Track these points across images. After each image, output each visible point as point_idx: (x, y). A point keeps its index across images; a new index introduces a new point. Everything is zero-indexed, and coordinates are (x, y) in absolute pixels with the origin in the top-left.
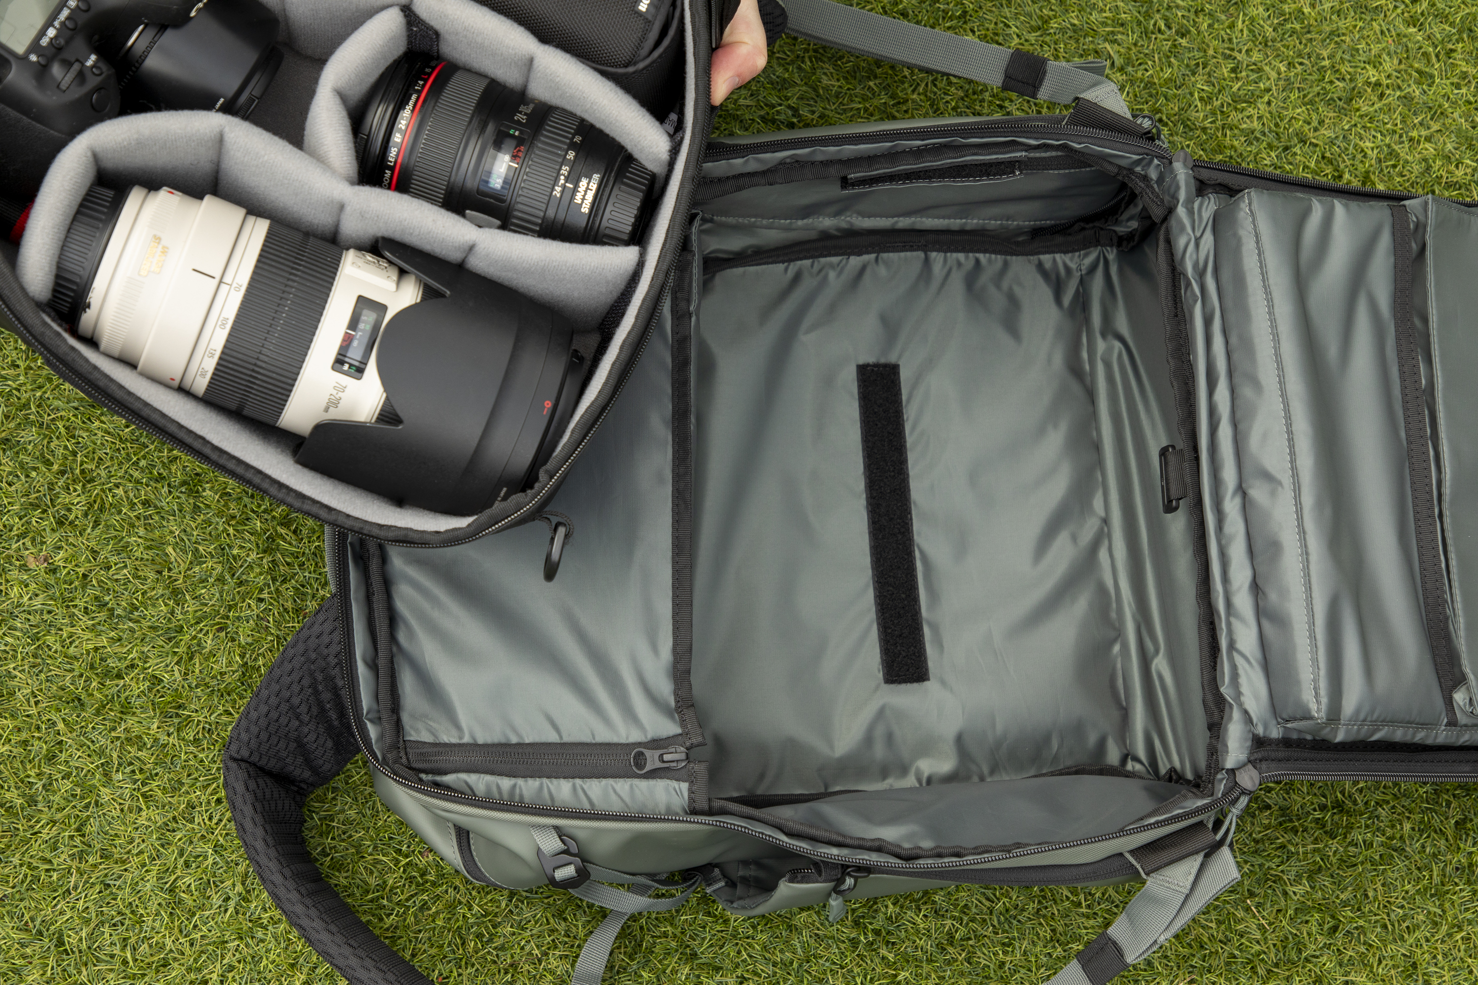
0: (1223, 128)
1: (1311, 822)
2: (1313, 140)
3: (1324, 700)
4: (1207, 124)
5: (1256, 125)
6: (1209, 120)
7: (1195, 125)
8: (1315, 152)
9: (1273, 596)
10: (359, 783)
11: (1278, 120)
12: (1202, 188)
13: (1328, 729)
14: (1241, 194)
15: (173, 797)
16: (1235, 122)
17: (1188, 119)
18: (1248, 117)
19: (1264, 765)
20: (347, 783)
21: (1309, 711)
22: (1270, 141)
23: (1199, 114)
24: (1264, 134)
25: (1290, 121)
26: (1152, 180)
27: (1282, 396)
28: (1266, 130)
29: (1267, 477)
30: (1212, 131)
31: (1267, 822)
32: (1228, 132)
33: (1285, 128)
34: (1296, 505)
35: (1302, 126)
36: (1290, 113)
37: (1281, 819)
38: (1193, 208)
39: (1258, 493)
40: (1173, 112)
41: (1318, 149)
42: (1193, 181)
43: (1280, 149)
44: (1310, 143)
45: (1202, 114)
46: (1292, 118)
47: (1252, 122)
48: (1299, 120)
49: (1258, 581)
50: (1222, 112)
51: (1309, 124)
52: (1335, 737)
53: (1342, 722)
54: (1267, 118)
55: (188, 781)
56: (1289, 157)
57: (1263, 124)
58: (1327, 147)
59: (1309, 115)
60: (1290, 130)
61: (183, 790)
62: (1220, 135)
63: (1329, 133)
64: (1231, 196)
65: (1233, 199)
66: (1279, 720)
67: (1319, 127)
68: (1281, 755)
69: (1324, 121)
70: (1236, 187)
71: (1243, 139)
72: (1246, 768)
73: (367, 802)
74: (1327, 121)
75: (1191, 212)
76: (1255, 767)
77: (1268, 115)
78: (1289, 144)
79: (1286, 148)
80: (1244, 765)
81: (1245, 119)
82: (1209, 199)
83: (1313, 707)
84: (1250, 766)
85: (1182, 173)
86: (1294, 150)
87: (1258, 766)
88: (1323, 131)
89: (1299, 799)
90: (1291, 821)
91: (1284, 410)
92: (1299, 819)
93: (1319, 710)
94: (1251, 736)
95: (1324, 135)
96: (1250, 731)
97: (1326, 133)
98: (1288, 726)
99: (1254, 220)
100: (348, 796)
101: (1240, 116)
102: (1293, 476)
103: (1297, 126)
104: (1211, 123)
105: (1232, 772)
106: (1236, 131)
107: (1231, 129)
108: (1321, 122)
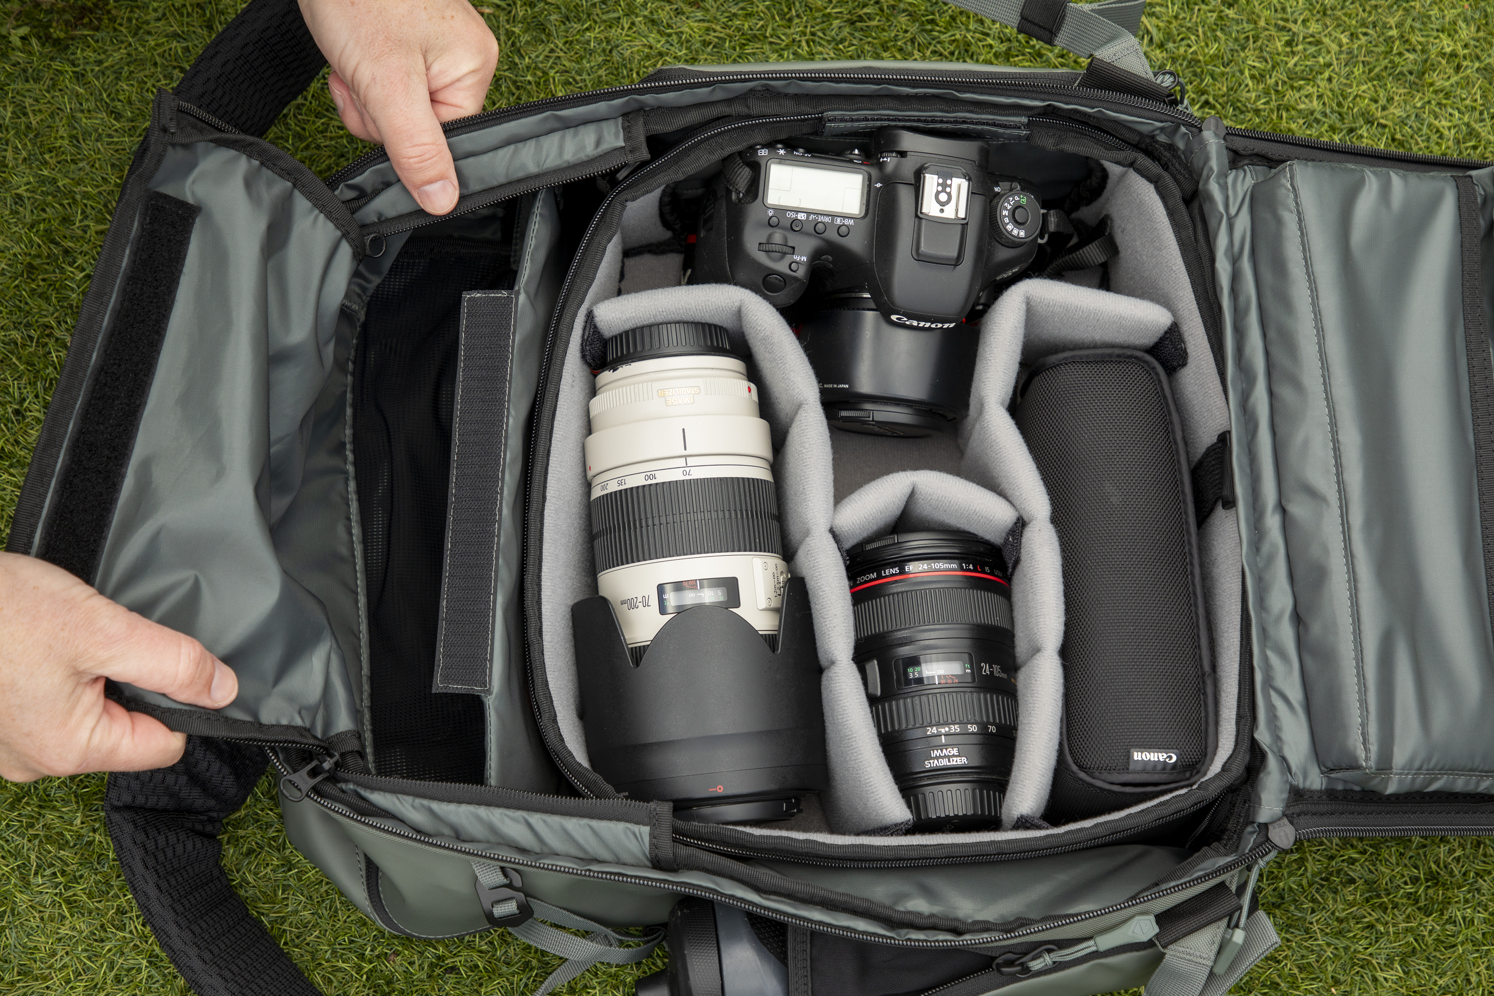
0: (1278, 110)
1: (1402, 897)
2: (1382, 121)
3: (1374, 748)
4: (1260, 104)
5: (1315, 104)
6: (1263, 101)
7: (1247, 107)
8: (1383, 134)
9: (1316, 629)
10: (314, 879)
11: (1341, 99)
12: (1236, 159)
13: (1377, 780)
14: (1282, 166)
15: (100, 901)
16: (1292, 103)
17: (1238, 101)
18: (1306, 96)
19: (1302, 820)
20: (300, 880)
21: (1356, 759)
22: (1331, 122)
23: (1251, 93)
24: (1325, 115)
25: (1354, 99)
26: (1178, 148)
27: (1327, 399)
28: (1328, 111)
29: (1311, 492)
30: (1266, 114)
31: (1351, 898)
32: (1284, 115)
33: (1349, 107)
34: (1343, 524)
35: (1368, 105)
36: (1354, 90)
37: (1367, 895)
38: (1226, 183)
39: (1299, 509)
40: (1221, 93)
41: (1387, 130)
42: (1225, 151)
43: (1344, 132)
44: (1378, 124)
45: (1254, 95)
46: (1357, 96)
47: (1311, 102)
48: (1365, 98)
49: (1299, 610)
50: (1277, 91)
51: (1376, 101)
52: (1386, 788)
53: (1394, 771)
54: (1328, 96)
55: (118, 883)
56: (1354, 140)
57: (1324, 104)
58: (1397, 128)
59: (1376, 92)
60: (1355, 110)
61: (112, 893)
62: (1274, 117)
63: (1398, 112)
64: (1271, 168)
65: (1273, 171)
66: (1323, 768)
67: (1388, 106)
68: (1322, 808)
69: (1392, 99)
70: (1276, 157)
71: (1301, 121)
72: (1281, 822)
73: (323, 901)
74: (1396, 98)
75: (1224, 188)
76: (1292, 823)
77: (1330, 94)
78: (1353, 125)
79: (1351, 130)
80: (1279, 819)
81: (1303, 98)
82: (1245, 171)
83: (1361, 754)
84: (1285, 821)
85: (1212, 142)
86: (1360, 132)
87: (1295, 822)
88: (1392, 110)
89: (1388, 871)
90: (1379, 896)
91: (1330, 415)
92: (1389, 894)
93: (1367, 759)
94: (1288, 787)
95: (1394, 114)
96: (1287, 781)
97: (1396, 111)
98: (1332, 775)
99: (1296, 196)
100: (302, 894)
101: (1297, 95)
102: (1339, 491)
103: (1362, 105)
104: (1264, 104)
105: (1265, 827)
106: (1293, 113)
107: (1288, 110)
108: (1390, 100)
